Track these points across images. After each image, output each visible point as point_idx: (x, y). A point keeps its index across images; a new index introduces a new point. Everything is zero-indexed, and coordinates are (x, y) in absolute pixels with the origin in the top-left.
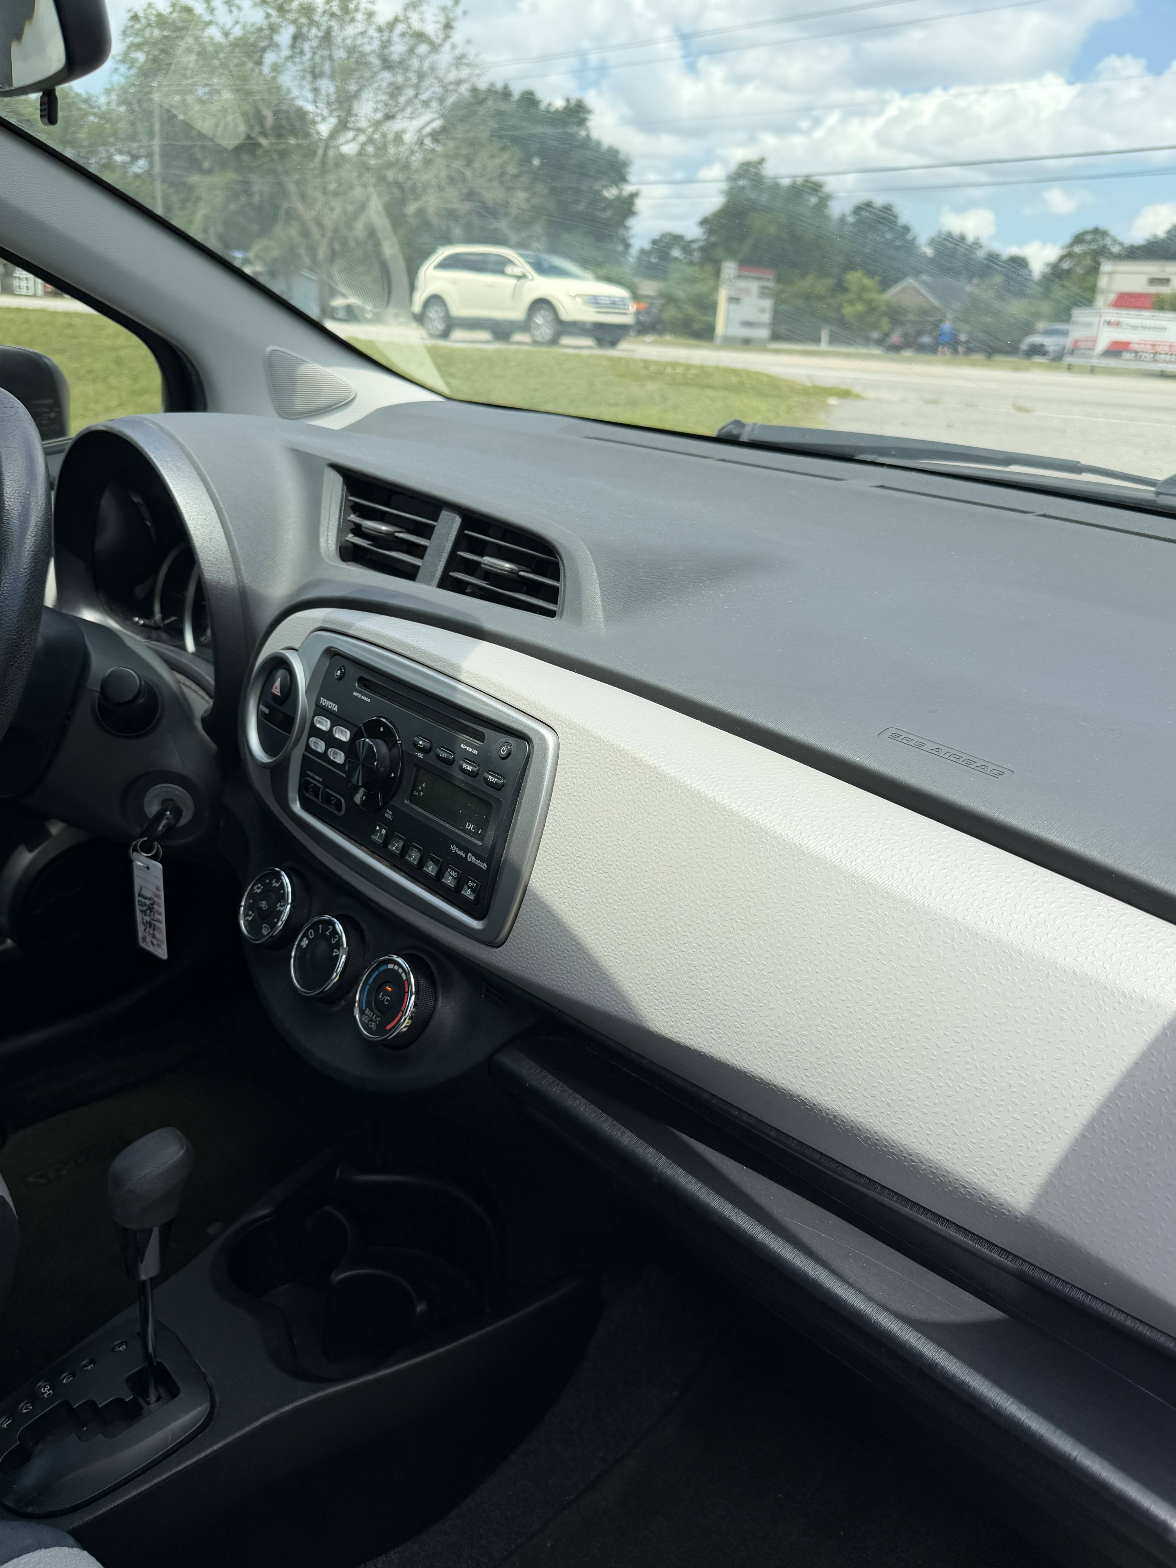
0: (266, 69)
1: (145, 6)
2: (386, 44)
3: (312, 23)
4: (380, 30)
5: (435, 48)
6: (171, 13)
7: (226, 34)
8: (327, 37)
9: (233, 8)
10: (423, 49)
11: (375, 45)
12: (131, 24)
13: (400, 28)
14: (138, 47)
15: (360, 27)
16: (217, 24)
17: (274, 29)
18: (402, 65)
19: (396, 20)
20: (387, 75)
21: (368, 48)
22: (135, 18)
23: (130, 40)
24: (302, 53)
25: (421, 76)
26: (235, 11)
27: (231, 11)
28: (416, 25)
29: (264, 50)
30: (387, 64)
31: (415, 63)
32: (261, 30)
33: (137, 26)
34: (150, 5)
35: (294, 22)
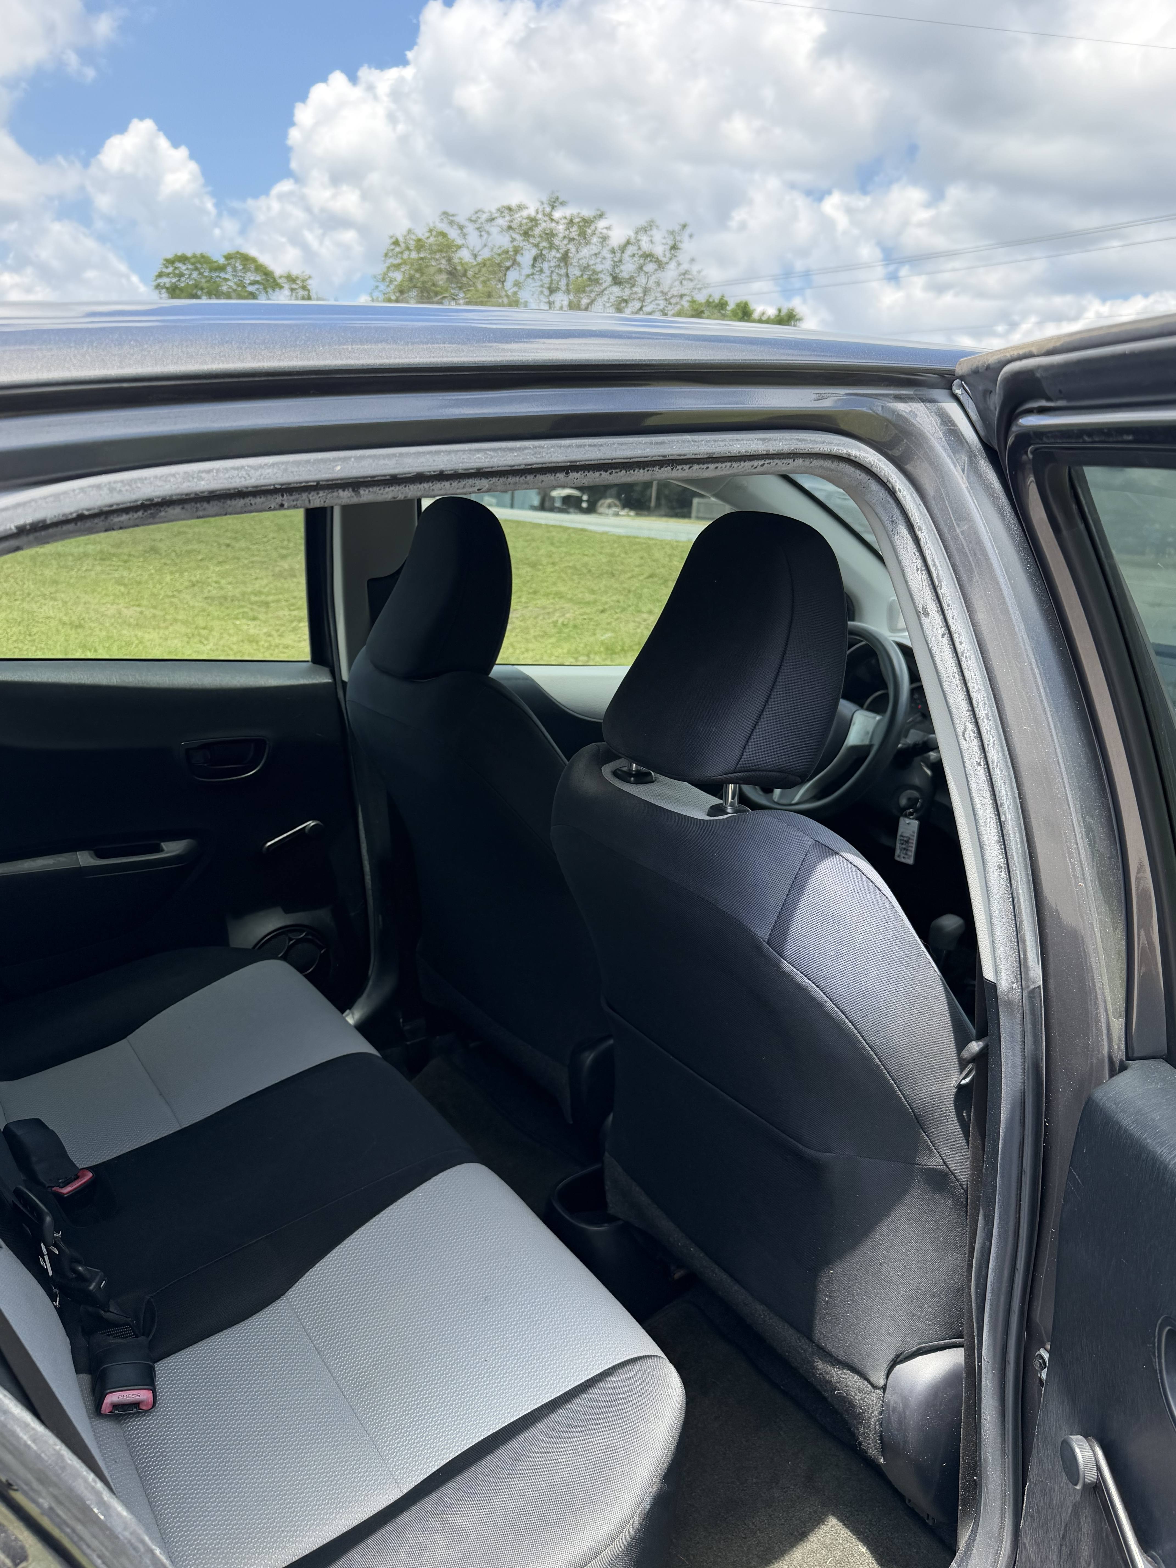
0: (509, 284)
1: (405, 233)
2: (617, 264)
3: (551, 246)
4: (613, 251)
5: (661, 265)
6: (428, 238)
7: (475, 256)
8: (565, 258)
9: (483, 233)
10: (650, 267)
11: (608, 264)
12: (392, 247)
13: (631, 250)
14: (397, 267)
15: (594, 249)
16: (468, 247)
17: (517, 251)
18: (631, 281)
19: (628, 243)
20: (616, 290)
21: (599, 268)
22: (396, 243)
23: (389, 261)
24: (541, 271)
25: (646, 291)
26: (485, 236)
27: (481, 236)
28: (645, 246)
29: (508, 268)
30: (617, 281)
31: (642, 280)
32: (507, 252)
33: (398, 249)
34: (410, 231)
35: (536, 246)
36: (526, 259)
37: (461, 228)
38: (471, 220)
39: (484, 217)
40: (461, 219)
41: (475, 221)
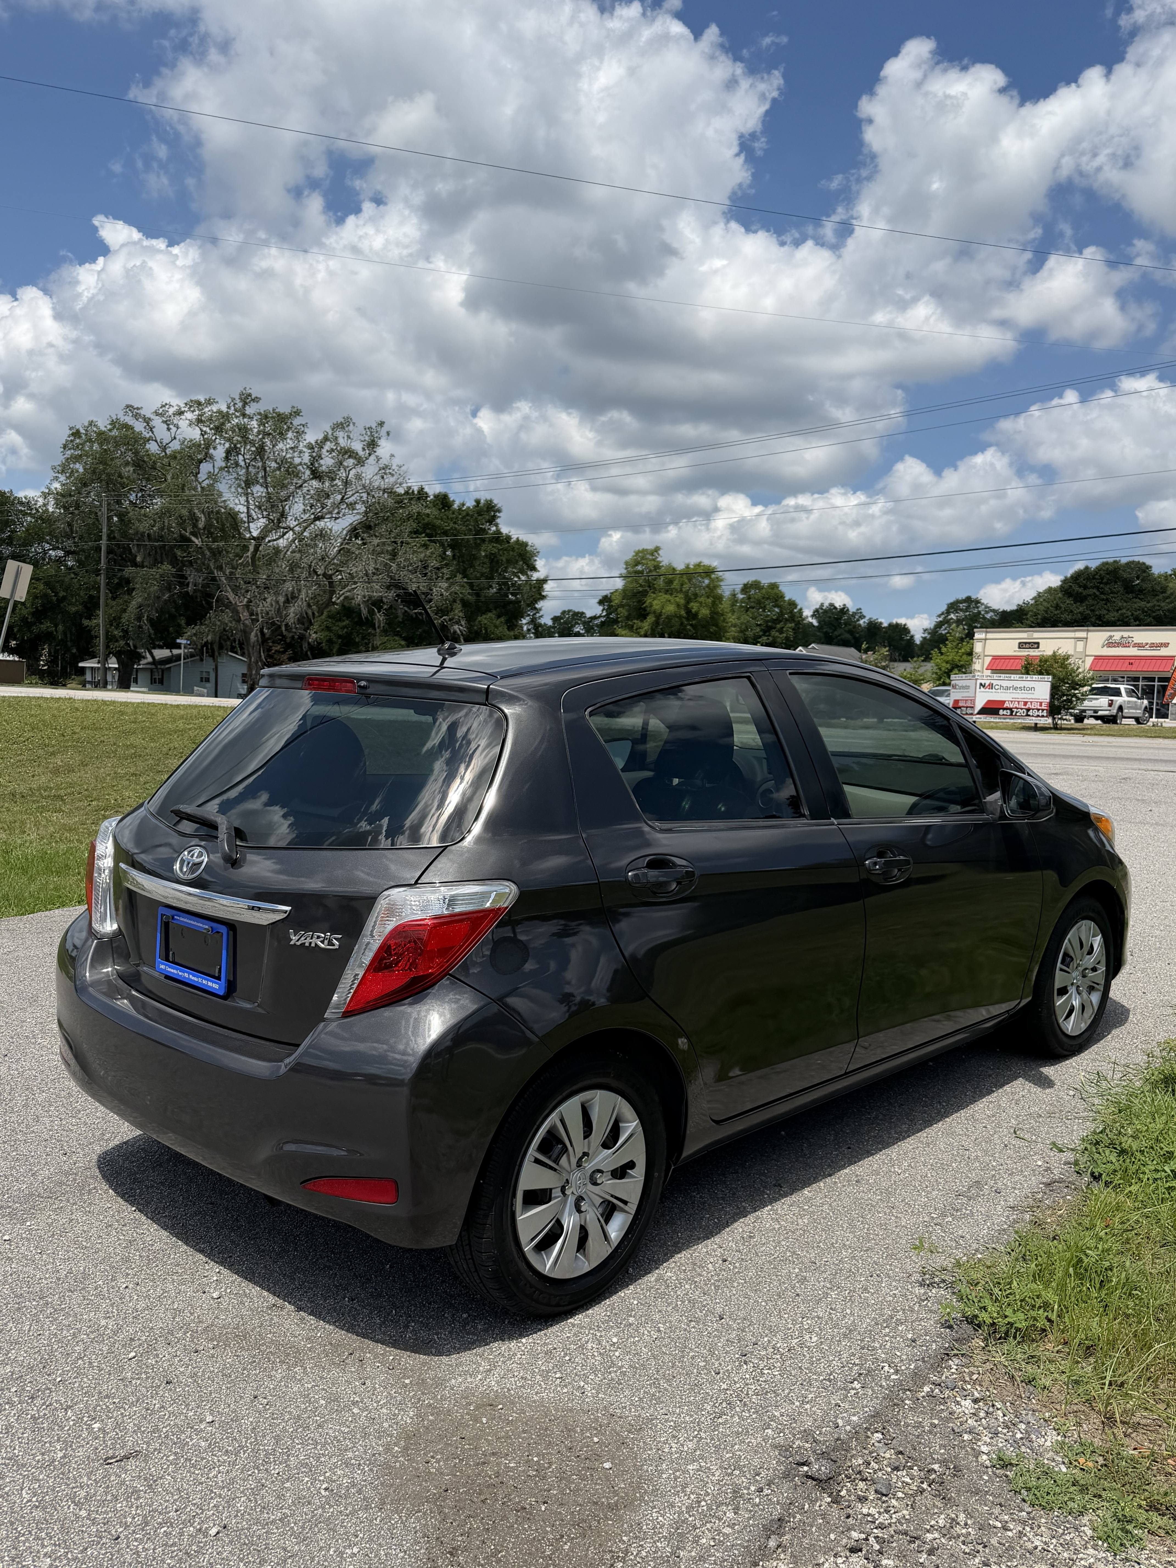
0: (202, 476)
1: (86, 424)
2: (316, 459)
3: (245, 440)
4: (310, 447)
5: (360, 462)
6: (110, 430)
7: (164, 448)
8: (261, 451)
9: (171, 426)
10: (350, 462)
11: (306, 458)
12: (72, 438)
13: (328, 446)
14: (78, 458)
15: (290, 443)
16: (156, 441)
17: (209, 444)
18: (331, 475)
19: (326, 439)
20: (315, 483)
21: (297, 461)
22: (76, 434)
23: (69, 453)
24: (237, 464)
25: (346, 483)
26: (174, 429)
27: (169, 429)
28: (343, 442)
29: (200, 461)
30: (316, 475)
31: (342, 474)
32: (200, 445)
33: (78, 441)
34: (91, 423)
35: (229, 440)
36: (219, 453)
37: (147, 421)
38: (157, 414)
39: (171, 411)
40: (147, 412)
41: (161, 415)
